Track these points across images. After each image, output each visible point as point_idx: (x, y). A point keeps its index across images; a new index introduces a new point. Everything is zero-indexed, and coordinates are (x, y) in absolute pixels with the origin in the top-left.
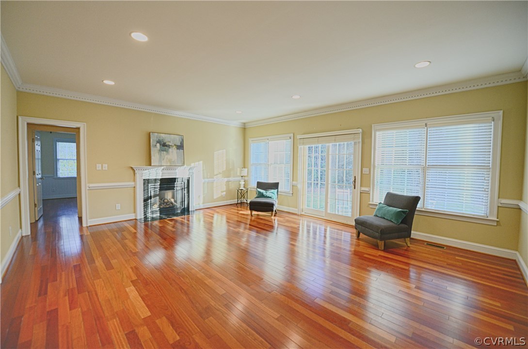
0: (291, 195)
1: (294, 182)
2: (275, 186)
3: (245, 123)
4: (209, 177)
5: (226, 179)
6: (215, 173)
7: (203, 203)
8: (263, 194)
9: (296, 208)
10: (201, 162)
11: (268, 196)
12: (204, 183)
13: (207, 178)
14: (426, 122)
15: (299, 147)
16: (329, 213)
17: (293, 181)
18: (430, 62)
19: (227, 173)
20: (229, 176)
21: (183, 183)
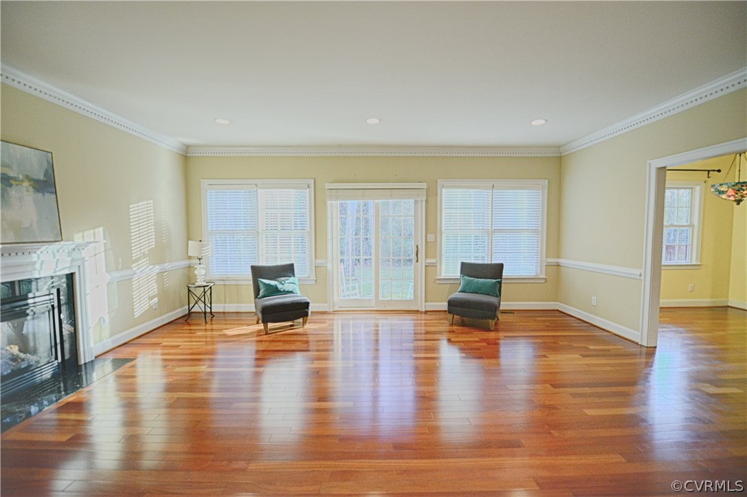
0: (314, 283)
1: (318, 261)
2: (288, 270)
3: (188, 146)
4: (120, 268)
5: (157, 268)
6: (135, 255)
7: (111, 335)
8: (277, 288)
9: (326, 302)
10: (101, 229)
11: (287, 290)
12: (109, 284)
13: (117, 270)
14: (493, 183)
15: (329, 202)
16: (382, 301)
17: (316, 258)
18: (546, 121)
19: (159, 254)
20: (162, 262)
21: (54, 291)
